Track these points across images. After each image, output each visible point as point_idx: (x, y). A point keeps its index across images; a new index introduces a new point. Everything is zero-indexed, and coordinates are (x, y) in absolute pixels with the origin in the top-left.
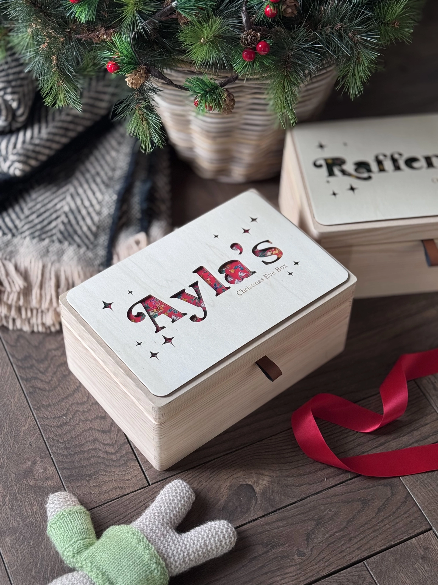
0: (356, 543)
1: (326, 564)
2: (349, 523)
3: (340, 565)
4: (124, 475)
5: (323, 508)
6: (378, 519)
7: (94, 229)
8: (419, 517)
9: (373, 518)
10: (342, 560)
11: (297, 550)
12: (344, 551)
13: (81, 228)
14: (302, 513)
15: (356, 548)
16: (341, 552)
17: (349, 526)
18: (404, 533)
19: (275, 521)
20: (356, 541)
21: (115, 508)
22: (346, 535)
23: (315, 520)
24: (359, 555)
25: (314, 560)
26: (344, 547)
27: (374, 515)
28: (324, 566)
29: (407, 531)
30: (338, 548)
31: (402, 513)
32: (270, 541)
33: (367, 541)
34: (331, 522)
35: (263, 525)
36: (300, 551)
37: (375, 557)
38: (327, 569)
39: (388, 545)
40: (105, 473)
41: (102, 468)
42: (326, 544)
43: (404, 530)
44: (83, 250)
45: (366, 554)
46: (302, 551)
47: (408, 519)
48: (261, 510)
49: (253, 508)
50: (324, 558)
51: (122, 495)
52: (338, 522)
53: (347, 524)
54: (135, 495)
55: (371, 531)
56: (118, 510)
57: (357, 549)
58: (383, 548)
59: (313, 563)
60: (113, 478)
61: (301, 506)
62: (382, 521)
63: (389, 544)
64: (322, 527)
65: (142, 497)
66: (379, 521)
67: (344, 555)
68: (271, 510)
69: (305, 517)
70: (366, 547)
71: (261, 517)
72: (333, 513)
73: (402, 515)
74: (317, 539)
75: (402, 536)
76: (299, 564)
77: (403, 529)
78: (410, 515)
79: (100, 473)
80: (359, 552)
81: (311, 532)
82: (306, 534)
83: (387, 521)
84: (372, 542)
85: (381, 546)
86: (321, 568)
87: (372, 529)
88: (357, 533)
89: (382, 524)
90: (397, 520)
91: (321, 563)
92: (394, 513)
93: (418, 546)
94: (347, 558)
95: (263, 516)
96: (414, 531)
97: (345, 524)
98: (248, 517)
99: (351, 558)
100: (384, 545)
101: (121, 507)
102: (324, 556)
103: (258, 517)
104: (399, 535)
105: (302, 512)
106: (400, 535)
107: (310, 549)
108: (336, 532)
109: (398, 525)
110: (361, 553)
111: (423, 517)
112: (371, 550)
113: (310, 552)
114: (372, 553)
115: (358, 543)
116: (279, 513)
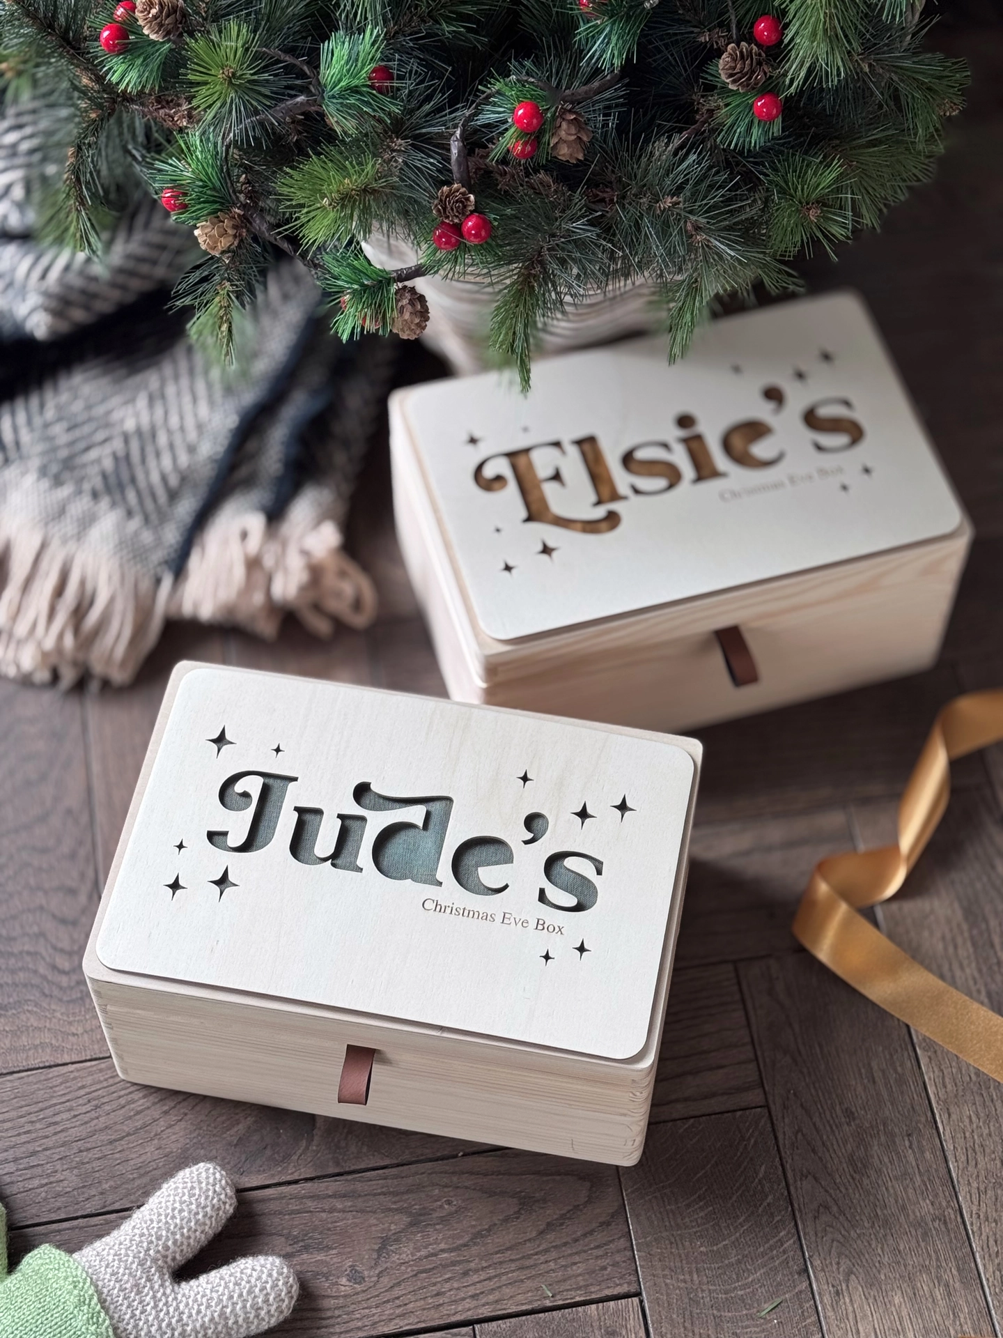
0: (474, 1284)
1: (398, 1311)
2: (476, 1238)
3: (424, 1321)
4: (70, 1023)
5: (437, 1192)
6: (539, 1246)
7: (174, 481)
8: (624, 1262)
9: (529, 1240)
10: (432, 1312)
11: (350, 1267)
12: (444, 1293)
13: (147, 473)
14: (390, 1193)
15: (470, 1293)
16: (438, 1294)
17: (475, 1244)
18: (579, 1288)
19: (330, 1196)
20: (477, 1280)
21: (29, 1088)
22: (459, 1262)
23: (410, 1214)
24: (469, 1310)
25: (377, 1296)
26: (447, 1286)
27: (534, 1234)
28: (391, 1314)
29: (588, 1285)
30: (435, 1284)
31: (592, 1246)
32: (306, 1235)
33: (498, 1285)
34: (441, 1226)
35: (302, 1198)
36: (356, 1271)
37: (500, 1322)
38: (396, 1321)
39: (536, 1305)
40: (35, 1009)
41: (32, 998)
42: (412, 1271)
43: (582, 1283)
44: (135, 524)
45: (486, 1312)
46: (359, 1273)
47: (599, 1262)
48: (310, 1164)
49: (296, 1158)
50: (398, 1298)
51: (52, 1063)
52: (456, 1230)
53: (472, 1239)
54: (78, 1070)
55: (513, 1266)
56: (33, 1093)
57: (473, 1297)
58: (524, 1308)
59: (373, 1302)
60: (48, 1025)
61: (396, 1177)
62: (546, 1251)
63: (539, 1303)
64: (419, 1232)
65: (90, 1078)
66: (538, 1250)
67: (441, 1302)
68: (331, 1170)
69: (395, 1203)
70: (491, 1298)
71: (306, 1180)
72: (454, 1209)
73: (592, 1249)
74: (400, 1255)
75: (573, 1293)
76: (345, 1296)
77: (581, 1278)
78: (607, 1253)
79: (26, 1007)
80: (475, 1303)
81: (393, 1238)
82: (382, 1238)
83: (554, 1254)
84: (507, 1291)
85: (522, 1304)
86: (384, 1318)
87: (518, 1263)
88: (485, 1264)
89: (543, 1259)
90: (577, 1258)
91: (388, 1306)
92: (576, 1240)
93: (596, 1324)
94: (444, 1310)
95: (311, 1179)
96: (600, 1290)
97: (466, 1238)
98: (280, 1172)
99: (453, 1312)
100: (530, 1303)
101: (41, 1087)
102: (401, 1293)
103: (302, 1177)
104: (568, 1290)
105: (391, 1190)
106: (570, 1290)
107: (377, 1272)
108: (443, 1251)
109: (574, 1268)
110: (476, 1307)
111: (633, 1264)
112: (499, 1307)
113: (375, 1279)
114: (499, 1313)
115: (478, 1286)
116: (347, 1180)
